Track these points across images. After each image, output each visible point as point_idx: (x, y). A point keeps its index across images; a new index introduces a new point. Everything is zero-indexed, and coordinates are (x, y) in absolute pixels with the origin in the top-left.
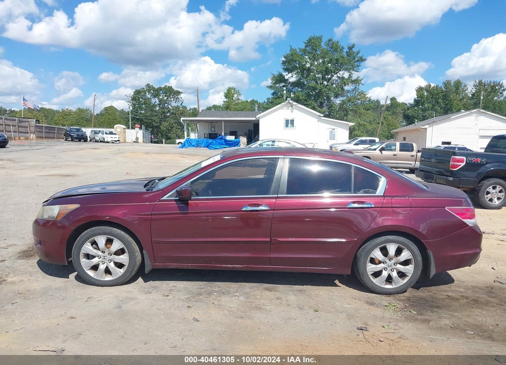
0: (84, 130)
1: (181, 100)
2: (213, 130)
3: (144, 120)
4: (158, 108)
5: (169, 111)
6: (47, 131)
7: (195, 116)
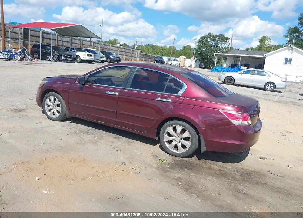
0: (164, 58)
1: (228, 43)
2: (235, 62)
3: (204, 55)
4: (213, 48)
5: (220, 50)
6: (145, 57)
7: (227, 52)
